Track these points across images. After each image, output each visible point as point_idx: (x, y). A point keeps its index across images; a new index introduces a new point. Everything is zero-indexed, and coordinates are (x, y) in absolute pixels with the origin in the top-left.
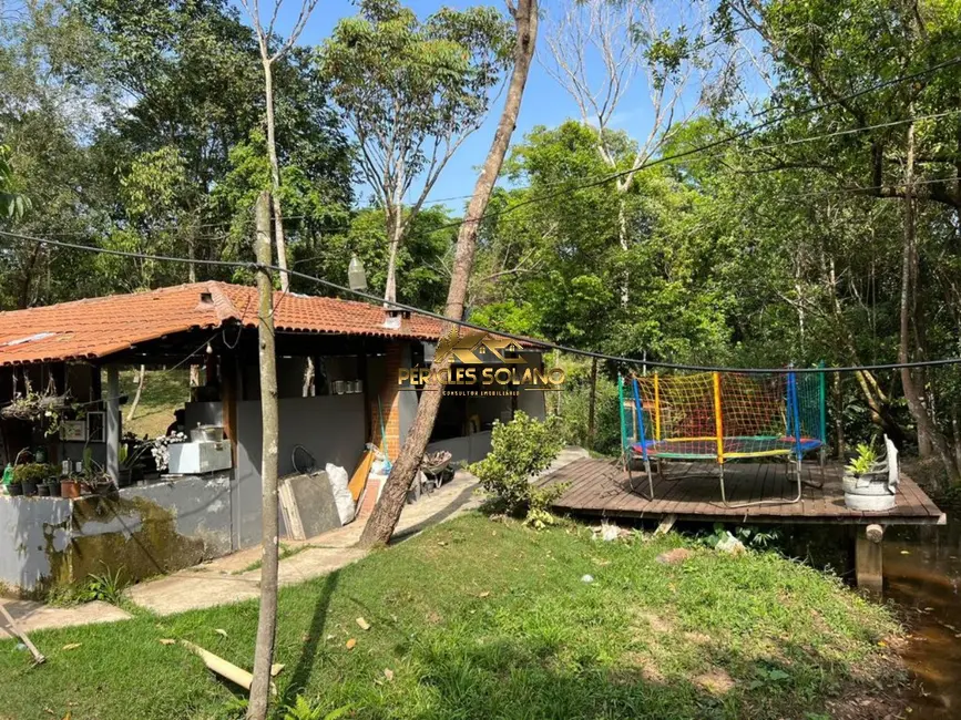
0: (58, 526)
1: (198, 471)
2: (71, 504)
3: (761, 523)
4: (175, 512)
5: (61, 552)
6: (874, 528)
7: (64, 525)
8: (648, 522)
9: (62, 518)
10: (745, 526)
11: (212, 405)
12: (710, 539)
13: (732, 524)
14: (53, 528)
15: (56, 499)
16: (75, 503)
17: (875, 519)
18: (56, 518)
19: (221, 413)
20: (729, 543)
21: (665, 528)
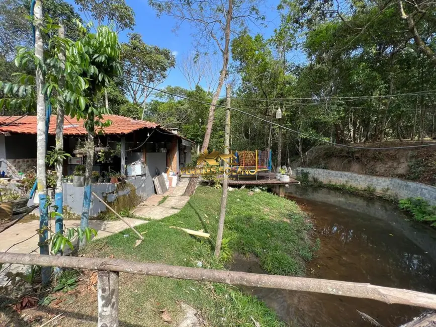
0: (110, 193)
1: (140, 174)
2: (116, 185)
3: (263, 185)
4: (136, 187)
5: (112, 202)
6: (287, 185)
7: (113, 193)
8: (239, 186)
9: (111, 190)
10: (261, 186)
11: (139, 153)
12: (253, 189)
13: (258, 186)
14: (107, 194)
15: (109, 184)
16: (117, 185)
17: (287, 183)
18: (109, 190)
19: (142, 156)
20: (257, 190)
21: (243, 187)
